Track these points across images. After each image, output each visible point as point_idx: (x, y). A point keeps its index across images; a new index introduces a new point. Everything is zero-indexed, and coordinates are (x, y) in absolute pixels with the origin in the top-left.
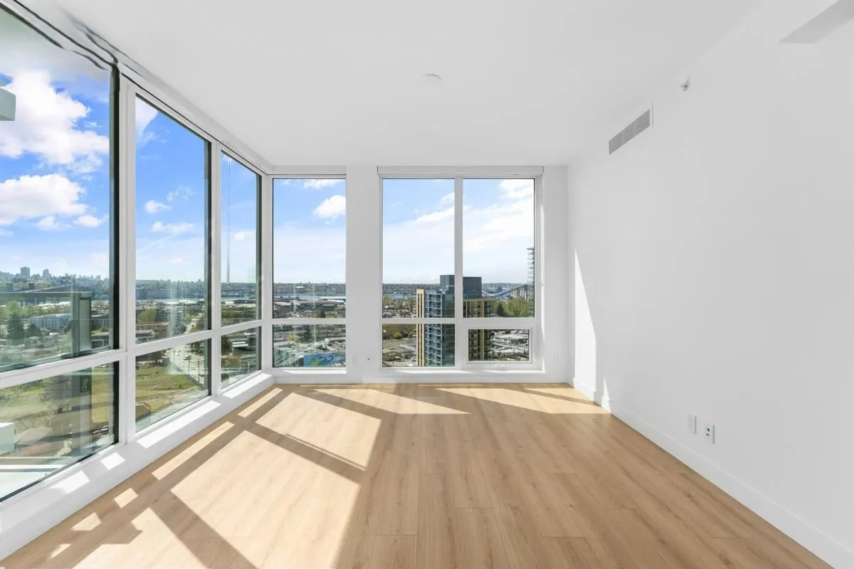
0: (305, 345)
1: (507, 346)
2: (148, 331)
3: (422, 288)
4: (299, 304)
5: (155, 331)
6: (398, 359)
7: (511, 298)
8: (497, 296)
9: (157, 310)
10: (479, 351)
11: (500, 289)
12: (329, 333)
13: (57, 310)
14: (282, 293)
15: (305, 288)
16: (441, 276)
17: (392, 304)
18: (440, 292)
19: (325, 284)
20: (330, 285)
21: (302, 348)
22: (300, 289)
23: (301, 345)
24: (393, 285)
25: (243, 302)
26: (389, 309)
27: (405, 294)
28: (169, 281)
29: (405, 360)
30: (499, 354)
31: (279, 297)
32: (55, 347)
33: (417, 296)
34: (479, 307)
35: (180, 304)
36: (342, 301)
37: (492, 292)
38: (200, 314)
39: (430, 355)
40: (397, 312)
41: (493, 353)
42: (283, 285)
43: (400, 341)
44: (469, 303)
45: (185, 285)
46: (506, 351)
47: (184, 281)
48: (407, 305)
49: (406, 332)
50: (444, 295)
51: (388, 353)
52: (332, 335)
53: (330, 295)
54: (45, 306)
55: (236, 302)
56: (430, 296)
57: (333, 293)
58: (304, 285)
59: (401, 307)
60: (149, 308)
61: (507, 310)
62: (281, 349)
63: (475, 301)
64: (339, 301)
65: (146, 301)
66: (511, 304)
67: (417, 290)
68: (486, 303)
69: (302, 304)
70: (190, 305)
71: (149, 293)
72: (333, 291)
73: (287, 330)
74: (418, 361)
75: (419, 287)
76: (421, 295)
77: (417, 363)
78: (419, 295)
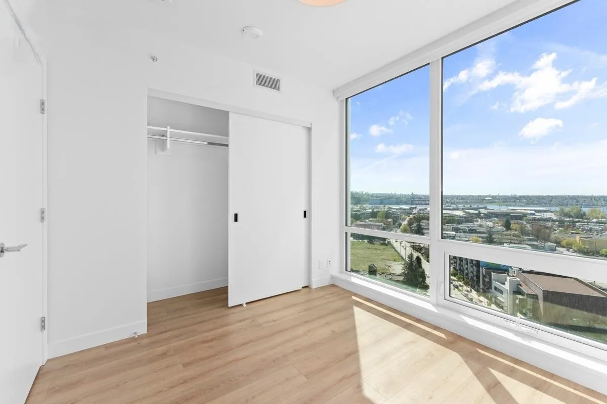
2: (381, 224)
4: (486, 213)
9: (386, 211)
12: (513, 240)
14: (471, 202)
15: (494, 200)
17: (603, 218)
19: (516, 195)
22: (489, 200)
26: (597, 222)
28: (396, 194)
31: (469, 206)
35: (400, 209)
36: (533, 212)
38: (411, 216)
42: (473, 196)
45: (404, 196)
52: (517, 242)
53: (518, 206)
57: (523, 204)
58: (492, 197)
60: (383, 210)
64: (529, 212)
69: (488, 213)
70: (405, 209)
71: (385, 201)
72: (523, 202)
73: (472, 233)
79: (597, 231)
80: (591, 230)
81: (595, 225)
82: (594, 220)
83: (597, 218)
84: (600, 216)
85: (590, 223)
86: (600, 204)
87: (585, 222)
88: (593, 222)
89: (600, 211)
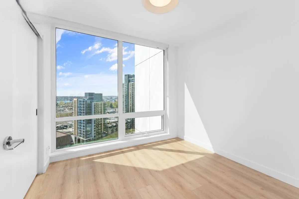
1: (113, 119)
3: (76, 98)
6: (65, 128)
7: (115, 101)
8: (110, 101)
10: (101, 121)
11: (112, 98)
16: (85, 93)
18: (85, 100)
24: (65, 97)
29: (69, 128)
30: (109, 122)
34: (101, 105)
37: (108, 99)
39: (80, 125)
40: (67, 108)
41: (107, 122)
44: (97, 103)
46: (112, 121)
48: (71, 105)
50: (86, 101)
51: (60, 126)
56: (80, 101)
61: (114, 106)
63: (100, 103)
66: (115, 104)
67: (74, 99)
68: (104, 103)
74: (75, 128)
75: (75, 97)
76: (76, 101)
77: (74, 129)
78: (75, 101)
79: (63, 110)
80: (60, 110)
81: (62, 108)
82: (61, 106)
83: (62, 105)
84: (63, 104)
85: (60, 107)
86: (63, 99)
87: (58, 107)
88: (61, 107)
89: (63, 102)
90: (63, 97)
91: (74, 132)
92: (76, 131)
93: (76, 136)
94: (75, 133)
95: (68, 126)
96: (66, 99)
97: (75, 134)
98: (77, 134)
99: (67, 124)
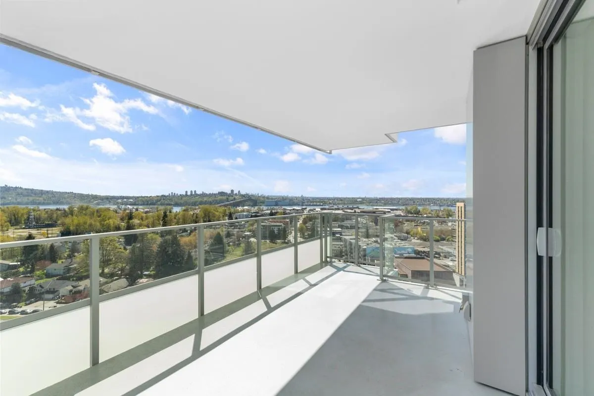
0: (366, 240)
3: (461, 202)
4: (359, 212)
5: (284, 224)
6: (437, 257)
13: (243, 211)
14: (348, 203)
15: (364, 201)
17: (429, 213)
19: (376, 198)
20: (380, 198)
21: (365, 241)
22: (360, 201)
23: (364, 240)
24: (431, 199)
25: (325, 209)
26: (427, 217)
27: (440, 206)
28: (288, 196)
29: (444, 259)
32: (244, 229)
33: (457, 208)
35: (294, 209)
36: (389, 210)
38: (304, 216)
42: (349, 198)
43: (438, 243)
45: (295, 198)
47: (295, 196)
48: (443, 215)
49: (444, 237)
54: (240, 208)
55: (322, 209)
57: (382, 205)
58: (362, 199)
59: (438, 216)
62: (351, 241)
64: (387, 210)
65: (277, 207)
67: (457, 203)
69: (361, 211)
70: (297, 210)
71: (279, 203)
72: (382, 203)
73: (352, 229)
74: (459, 261)
75: (458, 200)
76: (461, 207)
77: (457, 262)
78: (458, 207)
79: (428, 224)
80: (424, 223)
82: (425, 215)
84: (428, 211)
85: (423, 217)
86: (426, 203)
87: (420, 217)
88: (425, 217)
89: (427, 208)
90: (426, 199)
91: (457, 267)
92: (461, 268)
93: (461, 277)
94: (459, 271)
95: (441, 254)
96: (432, 203)
97: (460, 273)
98: (463, 274)
99: (440, 250)
